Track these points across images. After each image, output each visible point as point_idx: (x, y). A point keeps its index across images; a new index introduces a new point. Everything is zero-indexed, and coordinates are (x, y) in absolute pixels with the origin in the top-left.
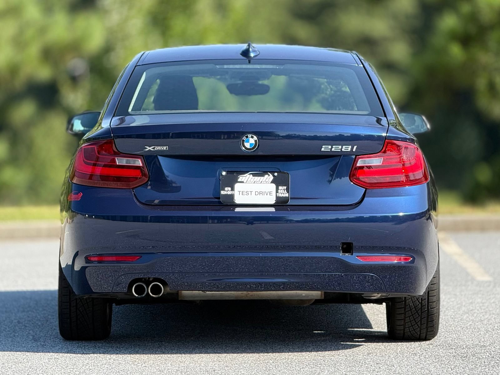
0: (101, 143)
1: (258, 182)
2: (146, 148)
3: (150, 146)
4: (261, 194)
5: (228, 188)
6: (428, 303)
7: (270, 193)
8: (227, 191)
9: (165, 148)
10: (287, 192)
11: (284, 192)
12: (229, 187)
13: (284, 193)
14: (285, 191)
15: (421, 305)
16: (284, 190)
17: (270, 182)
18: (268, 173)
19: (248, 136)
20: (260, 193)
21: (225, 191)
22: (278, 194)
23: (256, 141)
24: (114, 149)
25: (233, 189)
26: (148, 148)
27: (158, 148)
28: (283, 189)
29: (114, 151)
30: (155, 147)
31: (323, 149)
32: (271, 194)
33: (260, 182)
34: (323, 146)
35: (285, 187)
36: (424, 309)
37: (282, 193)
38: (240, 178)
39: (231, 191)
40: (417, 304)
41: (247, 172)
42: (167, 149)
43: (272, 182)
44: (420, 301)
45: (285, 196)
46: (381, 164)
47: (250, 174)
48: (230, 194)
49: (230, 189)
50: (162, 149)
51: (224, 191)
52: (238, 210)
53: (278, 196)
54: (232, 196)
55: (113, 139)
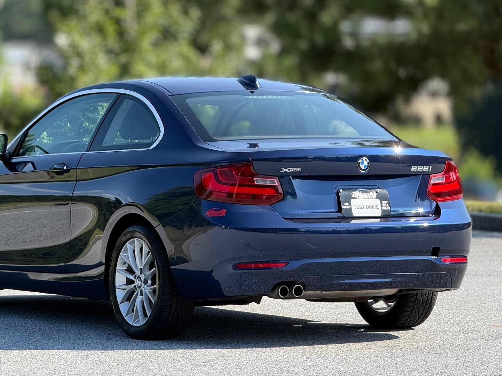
0: (237, 166)
1: (366, 198)
2: (283, 170)
3: (286, 168)
4: (371, 208)
5: (346, 203)
6: (432, 296)
7: (377, 207)
8: (346, 206)
9: (299, 170)
10: (388, 206)
11: (386, 206)
12: (347, 202)
13: (386, 207)
14: (387, 205)
16: (386, 204)
17: (375, 198)
18: (372, 190)
19: (362, 159)
20: (370, 207)
21: (345, 205)
22: (382, 207)
23: (368, 163)
24: (252, 170)
25: (350, 205)
26: (284, 170)
27: (293, 170)
28: (385, 203)
29: (252, 173)
30: (290, 169)
31: (412, 170)
32: (377, 208)
33: (368, 198)
34: (413, 167)
35: (387, 202)
37: (385, 207)
38: (353, 194)
39: (349, 205)
41: (358, 189)
42: (300, 170)
43: (376, 198)
45: (388, 209)
46: (444, 181)
47: (359, 191)
48: (349, 208)
49: (348, 204)
50: (296, 170)
51: (344, 206)
52: (354, 221)
53: (383, 209)
54: (350, 210)
55: (252, 162)
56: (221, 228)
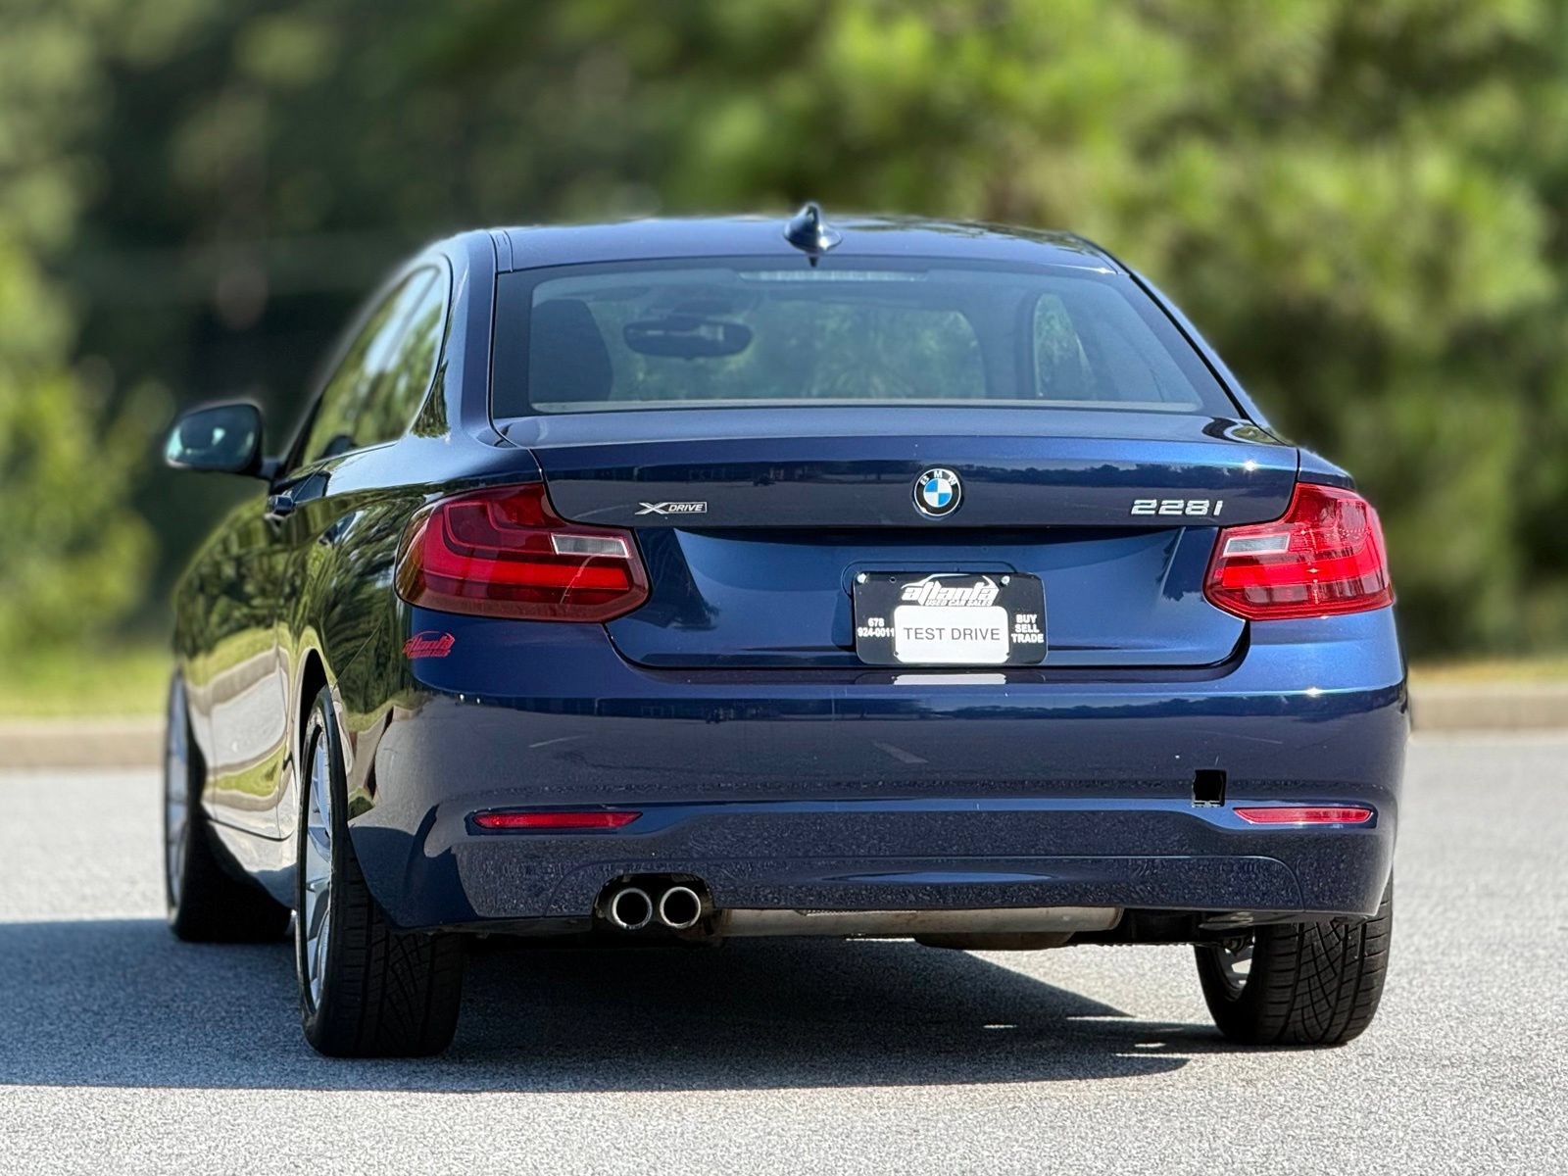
0: (507, 492)
1: (957, 603)
2: (645, 508)
3: (654, 503)
4: (968, 637)
5: (876, 619)
6: (1364, 939)
7: (992, 634)
8: (874, 628)
9: (698, 507)
10: (1038, 631)
11: (1030, 631)
12: (879, 617)
13: (1030, 634)
14: (1035, 626)
15: (1345, 945)
16: (1031, 623)
17: (991, 603)
18: (985, 577)
19: (932, 473)
20: (965, 633)
21: (869, 627)
22: (1014, 636)
23: (954, 487)
24: (545, 511)
25: (889, 624)
26: (650, 508)
27: (678, 507)
28: (1028, 621)
29: (545, 515)
30: (669, 505)
31: (1135, 511)
32: (995, 636)
33: (963, 603)
34: (1137, 502)
35: (1034, 617)
36: (1352, 955)
37: (1025, 634)
38: (908, 590)
39: (885, 627)
40: (1334, 943)
41: (926, 574)
42: (703, 509)
43: (996, 603)
44: (1343, 935)
45: (1034, 641)
46: (1283, 551)
47: (934, 580)
48: (883, 635)
49: (881, 622)
50: (691, 509)
51: (866, 629)
52: (903, 680)
53: (1015, 641)
54: (888, 643)
55: (545, 482)
56: (454, 702)
